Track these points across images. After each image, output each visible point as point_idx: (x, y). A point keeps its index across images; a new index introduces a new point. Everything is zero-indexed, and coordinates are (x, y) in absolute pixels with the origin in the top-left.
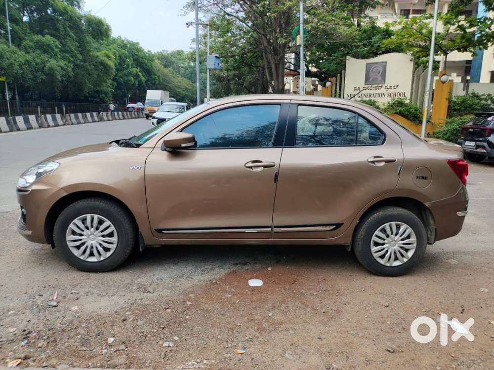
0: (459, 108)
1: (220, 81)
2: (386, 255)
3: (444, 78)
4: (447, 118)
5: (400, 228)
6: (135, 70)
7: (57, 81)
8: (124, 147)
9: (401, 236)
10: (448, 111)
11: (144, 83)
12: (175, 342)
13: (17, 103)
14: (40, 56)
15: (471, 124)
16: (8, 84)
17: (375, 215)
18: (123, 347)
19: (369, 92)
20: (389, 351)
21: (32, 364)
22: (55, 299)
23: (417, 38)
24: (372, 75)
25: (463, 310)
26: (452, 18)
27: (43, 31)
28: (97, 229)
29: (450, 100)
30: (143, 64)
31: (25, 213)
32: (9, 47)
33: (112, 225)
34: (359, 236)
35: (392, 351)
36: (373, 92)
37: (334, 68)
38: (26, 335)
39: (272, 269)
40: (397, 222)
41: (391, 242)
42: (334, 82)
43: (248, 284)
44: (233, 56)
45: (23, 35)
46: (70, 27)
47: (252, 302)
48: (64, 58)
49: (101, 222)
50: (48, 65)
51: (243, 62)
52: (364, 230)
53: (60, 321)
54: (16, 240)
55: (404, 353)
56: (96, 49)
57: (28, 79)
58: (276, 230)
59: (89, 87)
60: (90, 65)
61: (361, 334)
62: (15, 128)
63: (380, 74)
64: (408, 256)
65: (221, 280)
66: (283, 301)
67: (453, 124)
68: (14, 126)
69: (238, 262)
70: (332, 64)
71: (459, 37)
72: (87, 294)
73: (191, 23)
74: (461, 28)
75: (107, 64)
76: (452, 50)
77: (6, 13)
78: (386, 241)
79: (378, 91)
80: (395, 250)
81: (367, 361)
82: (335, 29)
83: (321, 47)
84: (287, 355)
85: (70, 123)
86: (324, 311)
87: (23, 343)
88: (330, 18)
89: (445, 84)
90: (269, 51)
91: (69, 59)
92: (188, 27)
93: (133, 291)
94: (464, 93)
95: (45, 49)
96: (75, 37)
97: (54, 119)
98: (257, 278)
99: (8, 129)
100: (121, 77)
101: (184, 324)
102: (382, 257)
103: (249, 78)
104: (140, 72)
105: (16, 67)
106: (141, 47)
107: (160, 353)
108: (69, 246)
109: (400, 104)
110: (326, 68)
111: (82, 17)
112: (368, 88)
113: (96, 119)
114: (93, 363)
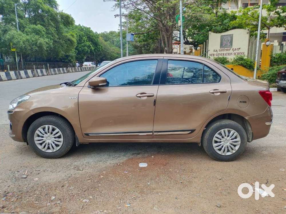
0: (277, 61)
1: (136, 48)
2: (222, 149)
3: (268, 43)
4: (270, 67)
5: (230, 132)
6: (88, 43)
7: (44, 50)
8: (68, 86)
9: (231, 137)
10: (270, 63)
11: (93, 51)
12: (90, 199)
13: (22, 63)
14: (35, 37)
15: (283, 70)
16: (17, 53)
17: (215, 124)
18: (59, 202)
19: (223, 52)
20: (218, 206)
21: (6, 211)
22: (26, 174)
23: (251, 20)
24: (224, 42)
25: (268, 182)
26: (271, 7)
27: (36, 22)
28: (52, 133)
29: (271, 56)
30: (93, 40)
31: (12, 125)
32: (17, 32)
33: (60, 131)
34: (205, 137)
35: (219, 206)
36: (225, 52)
37: (202, 39)
38: (6, 194)
39: (154, 157)
40: (228, 129)
41: (225, 141)
42: (202, 47)
43: (139, 166)
44: (143, 34)
45: (25, 25)
46: (51, 19)
47: (139, 176)
48: (47, 37)
49: (53, 130)
50: (39, 42)
51: (149, 37)
52: (209, 134)
53: (26, 186)
54: (9, 140)
55: (226, 208)
56: (66, 32)
57: (28, 50)
58: (155, 134)
59: (62, 53)
60: (62, 41)
61: (201, 196)
62: (20, 78)
63: (229, 41)
64: (235, 149)
65: (123, 163)
66: (158, 176)
67: (273, 70)
68: (19, 76)
69: (135, 153)
70: (200, 37)
71: (277, 18)
72: (44, 171)
73: (117, 15)
74: (277, 13)
75: (72, 40)
76: (272, 27)
77: (15, 13)
78: (222, 140)
79: (228, 52)
80: (227, 145)
81: (203, 212)
82: (202, 16)
83: (194, 27)
84: (155, 208)
85: (51, 74)
86: (181, 182)
87: (3, 199)
88: (199, 9)
89: (268, 47)
90: (163, 30)
91: (51, 38)
92: (115, 17)
93: (71, 169)
94: (280, 52)
95: (37, 32)
96: (54, 25)
97: (42, 72)
98: (144, 162)
99: (16, 78)
100: (80, 48)
101: (97, 189)
102: (220, 150)
103: (153, 46)
104: (91, 44)
105: (21, 43)
106: (92, 30)
107: (80, 206)
108: (36, 143)
109: (242, 59)
110: (197, 39)
111: (58, 14)
112: (222, 50)
113: (66, 71)
114: (40, 211)
